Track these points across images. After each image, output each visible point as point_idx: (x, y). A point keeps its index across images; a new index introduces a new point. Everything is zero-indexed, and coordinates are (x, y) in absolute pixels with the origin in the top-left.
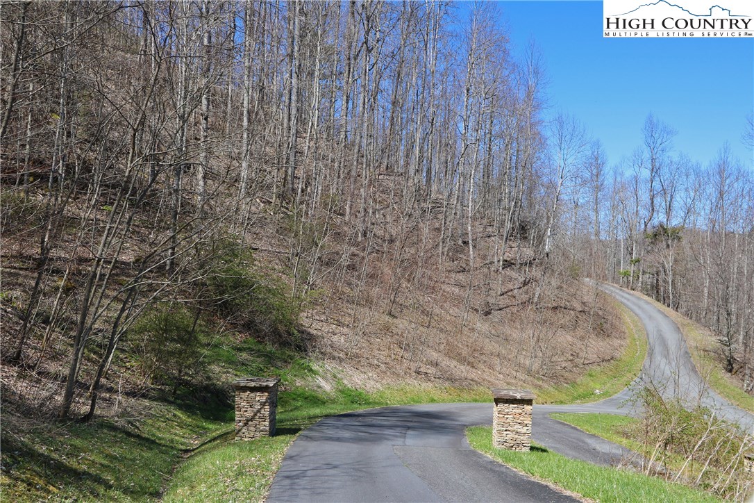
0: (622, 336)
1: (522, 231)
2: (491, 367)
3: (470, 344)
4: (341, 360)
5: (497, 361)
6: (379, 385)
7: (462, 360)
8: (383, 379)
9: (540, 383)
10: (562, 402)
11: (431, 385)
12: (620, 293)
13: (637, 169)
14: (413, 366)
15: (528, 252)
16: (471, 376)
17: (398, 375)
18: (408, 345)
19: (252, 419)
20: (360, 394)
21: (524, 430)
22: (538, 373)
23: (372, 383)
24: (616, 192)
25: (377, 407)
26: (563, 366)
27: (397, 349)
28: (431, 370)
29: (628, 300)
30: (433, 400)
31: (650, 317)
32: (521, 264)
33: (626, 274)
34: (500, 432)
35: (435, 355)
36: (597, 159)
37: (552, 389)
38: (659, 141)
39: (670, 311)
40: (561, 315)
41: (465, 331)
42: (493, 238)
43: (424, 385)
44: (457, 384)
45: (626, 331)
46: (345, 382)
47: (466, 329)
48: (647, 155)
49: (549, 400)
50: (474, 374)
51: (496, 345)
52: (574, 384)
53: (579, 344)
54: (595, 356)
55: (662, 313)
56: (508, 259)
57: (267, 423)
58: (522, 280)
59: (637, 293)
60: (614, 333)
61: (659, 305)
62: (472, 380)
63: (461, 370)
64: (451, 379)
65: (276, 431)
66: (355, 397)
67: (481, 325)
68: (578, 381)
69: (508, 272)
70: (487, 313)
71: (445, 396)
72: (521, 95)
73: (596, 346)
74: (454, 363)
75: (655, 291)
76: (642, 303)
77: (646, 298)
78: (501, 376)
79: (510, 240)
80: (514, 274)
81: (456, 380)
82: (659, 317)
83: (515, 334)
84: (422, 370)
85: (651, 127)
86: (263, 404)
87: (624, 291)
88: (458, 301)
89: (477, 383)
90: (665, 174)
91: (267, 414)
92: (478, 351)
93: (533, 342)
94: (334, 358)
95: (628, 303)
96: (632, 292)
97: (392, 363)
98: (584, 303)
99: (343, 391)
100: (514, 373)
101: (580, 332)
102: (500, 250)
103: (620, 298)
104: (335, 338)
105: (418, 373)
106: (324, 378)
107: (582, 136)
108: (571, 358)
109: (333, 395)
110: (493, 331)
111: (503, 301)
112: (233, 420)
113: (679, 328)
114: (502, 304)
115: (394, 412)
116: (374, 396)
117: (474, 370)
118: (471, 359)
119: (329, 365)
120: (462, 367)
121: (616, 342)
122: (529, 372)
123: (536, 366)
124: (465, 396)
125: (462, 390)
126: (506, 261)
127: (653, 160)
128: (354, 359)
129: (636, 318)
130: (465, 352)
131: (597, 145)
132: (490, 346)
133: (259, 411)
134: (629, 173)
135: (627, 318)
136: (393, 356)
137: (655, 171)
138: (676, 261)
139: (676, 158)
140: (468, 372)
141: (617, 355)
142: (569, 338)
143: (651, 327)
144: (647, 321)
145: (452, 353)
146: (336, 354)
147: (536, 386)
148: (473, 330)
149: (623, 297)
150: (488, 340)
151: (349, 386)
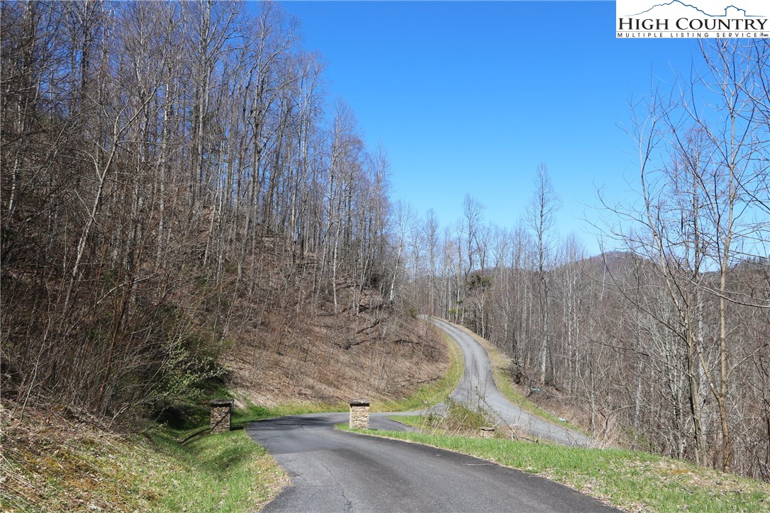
0: (446, 360)
1: (374, 281)
2: (350, 388)
3: (335, 372)
4: (248, 387)
5: (354, 383)
6: (274, 404)
7: (330, 384)
8: (277, 399)
9: (386, 398)
10: (400, 411)
11: (309, 402)
12: (449, 326)
13: (460, 233)
14: (297, 390)
15: (379, 299)
16: (336, 395)
17: (287, 396)
18: (292, 375)
19: (220, 422)
20: (263, 410)
21: (365, 419)
22: (384, 390)
23: (271, 402)
24: (446, 249)
25: (274, 417)
26: (403, 385)
27: (285, 379)
28: (309, 392)
29: (454, 332)
30: (311, 412)
31: (468, 345)
32: (373, 309)
33: (453, 312)
34: (353, 421)
35: (311, 381)
36: (431, 223)
37: (394, 402)
38: (475, 213)
39: (482, 340)
40: (401, 346)
41: (332, 362)
42: (352, 288)
43: (304, 402)
44: (327, 401)
45: (450, 357)
46: (253, 402)
47: (333, 361)
48: (466, 223)
49: (391, 409)
50: (338, 393)
51: (354, 372)
52: (409, 397)
53: (415, 368)
54: (426, 376)
55: (477, 342)
56: (363, 305)
57: (229, 424)
58: (373, 320)
59: (461, 327)
60: (441, 359)
61: (475, 336)
62: (337, 398)
63: (329, 391)
64: (322, 398)
65: (233, 428)
66: (259, 411)
67: (344, 357)
68: (413, 395)
69: (363, 314)
70: (347, 348)
71: (319, 409)
72: (372, 179)
73: (427, 369)
74: (325, 386)
75: (473, 325)
76: (463, 335)
77: (467, 330)
78: (358, 394)
79: (365, 289)
80: (367, 316)
81: (326, 398)
82: (474, 345)
83: (368, 362)
84: (302, 392)
85: (469, 203)
86: (227, 413)
87: (451, 325)
88: (325, 340)
89: (341, 399)
90: (480, 236)
91: (229, 419)
92: (340, 376)
93: (380, 368)
94: (243, 386)
95: (453, 335)
96: (457, 326)
97: (282, 388)
98: (419, 337)
99: (252, 408)
100: (367, 391)
101: (415, 359)
102: (358, 297)
103: (447, 331)
104: (242, 373)
105: (300, 394)
106: (238, 400)
107: (415, 217)
108: (409, 378)
109: (246, 411)
110: (352, 361)
111: (359, 338)
112: (209, 423)
113: (486, 353)
114: (358, 340)
115: (290, 418)
116: (272, 410)
117: (339, 391)
118: (336, 383)
119: (240, 391)
120: (330, 389)
121: (441, 366)
122: (377, 390)
123: (383, 386)
124: (333, 408)
125: (330, 405)
126: (362, 306)
127: (471, 227)
128: (257, 386)
129: (458, 346)
130: (331, 377)
131: (431, 212)
132: (349, 372)
133: (224, 417)
134: (454, 235)
135: (451, 346)
136: (282, 383)
137: (472, 234)
138: (487, 302)
139: (487, 225)
140: (334, 392)
141: (441, 374)
142: (408, 364)
143: (468, 353)
144: (465, 349)
145: (323, 379)
146: (244, 383)
147: (382, 400)
148: (337, 361)
149: (450, 330)
150: (348, 368)
151: (256, 405)
